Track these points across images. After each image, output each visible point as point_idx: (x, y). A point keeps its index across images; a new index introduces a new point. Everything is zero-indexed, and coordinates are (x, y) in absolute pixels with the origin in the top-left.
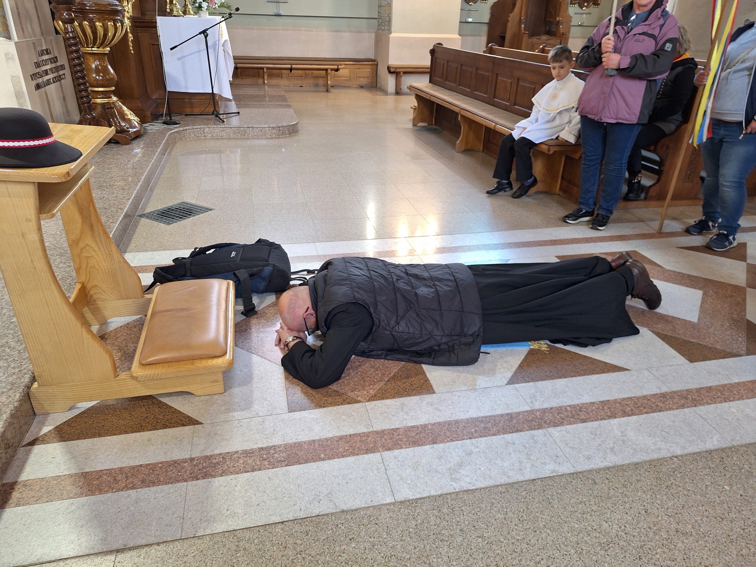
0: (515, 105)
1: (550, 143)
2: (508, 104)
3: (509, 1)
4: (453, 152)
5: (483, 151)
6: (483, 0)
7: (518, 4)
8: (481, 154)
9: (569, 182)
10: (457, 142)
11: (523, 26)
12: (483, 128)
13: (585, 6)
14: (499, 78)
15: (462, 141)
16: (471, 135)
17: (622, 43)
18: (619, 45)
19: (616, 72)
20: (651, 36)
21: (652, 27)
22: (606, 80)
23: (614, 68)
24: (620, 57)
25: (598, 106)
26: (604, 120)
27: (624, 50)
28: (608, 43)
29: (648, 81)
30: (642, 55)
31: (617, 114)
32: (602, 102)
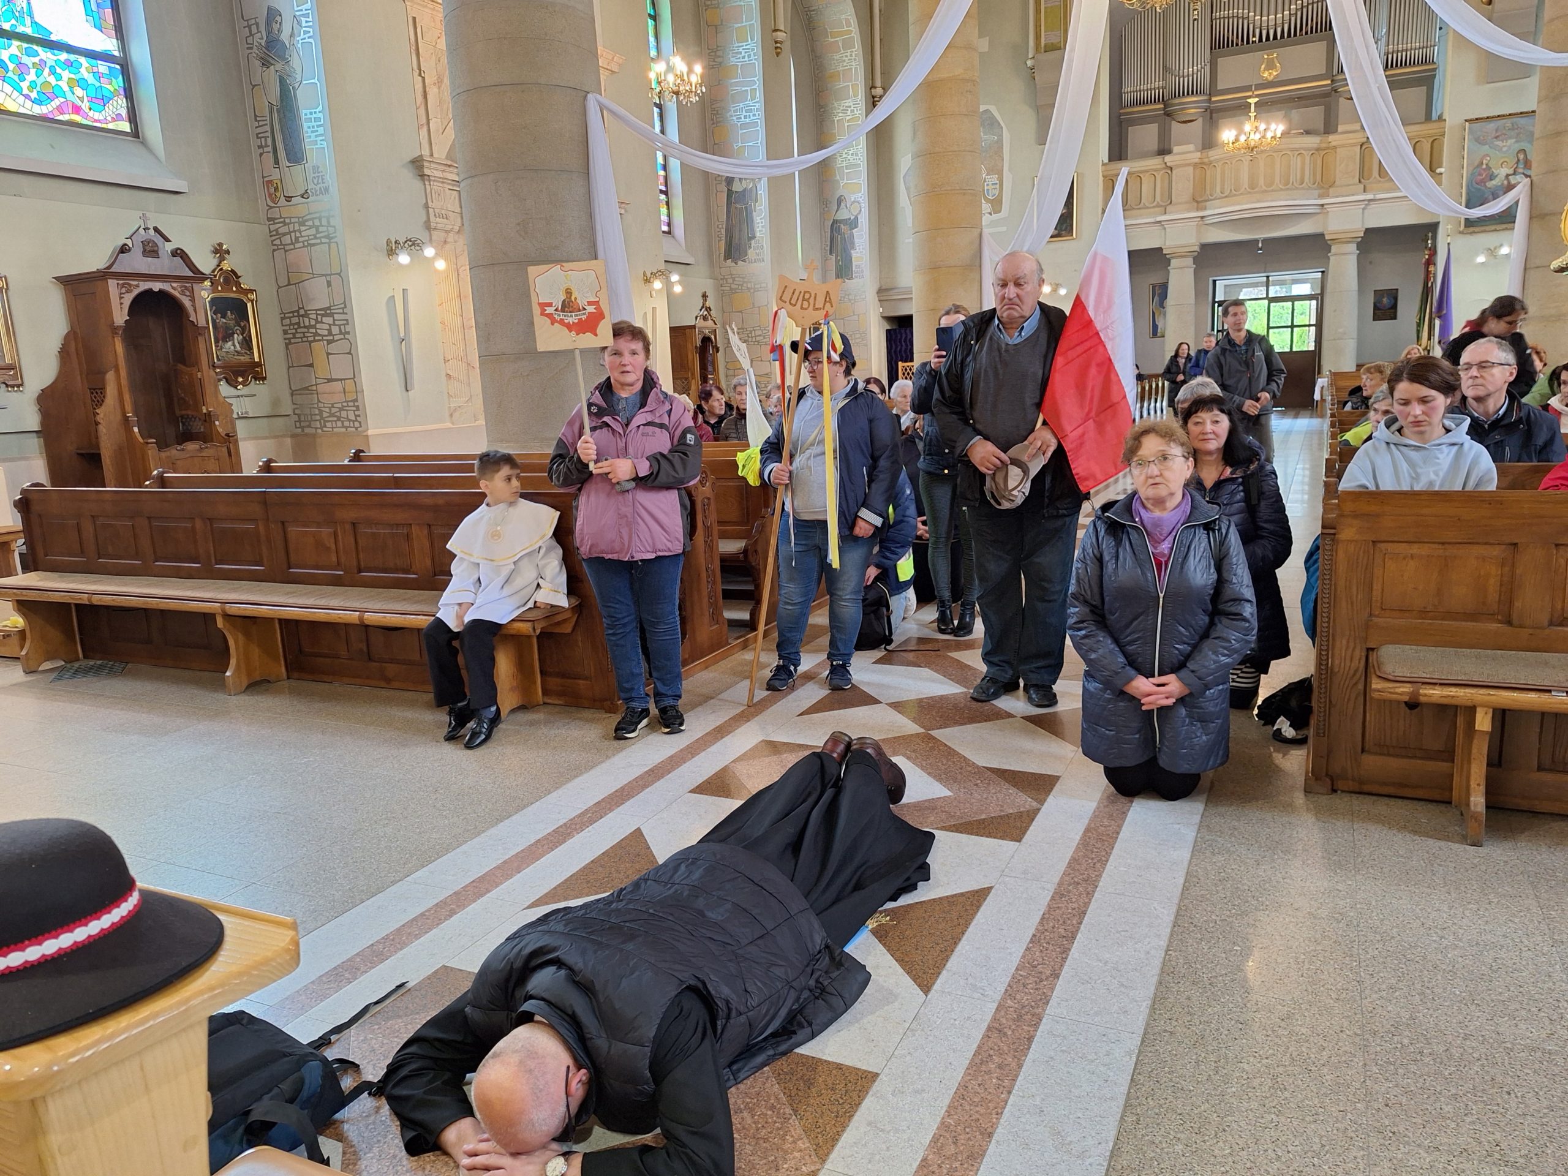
0: (360, 571)
1: (531, 616)
2: (341, 573)
3: (79, 383)
4: (221, 696)
5: (288, 678)
6: (13, 386)
7: (111, 390)
8: (286, 683)
9: (563, 675)
10: (228, 674)
11: (136, 429)
12: (275, 630)
13: (240, 383)
14: (293, 530)
15: (238, 667)
16: (256, 652)
17: (624, 441)
18: (621, 445)
19: (633, 484)
20: (661, 426)
21: (658, 415)
22: (620, 498)
23: (628, 478)
24: (630, 461)
25: (621, 537)
26: (638, 557)
27: (631, 450)
28: (587, 448)
29: (678, 489)
30: (661, 454)
31: (654, 544)
32: (625, 532)
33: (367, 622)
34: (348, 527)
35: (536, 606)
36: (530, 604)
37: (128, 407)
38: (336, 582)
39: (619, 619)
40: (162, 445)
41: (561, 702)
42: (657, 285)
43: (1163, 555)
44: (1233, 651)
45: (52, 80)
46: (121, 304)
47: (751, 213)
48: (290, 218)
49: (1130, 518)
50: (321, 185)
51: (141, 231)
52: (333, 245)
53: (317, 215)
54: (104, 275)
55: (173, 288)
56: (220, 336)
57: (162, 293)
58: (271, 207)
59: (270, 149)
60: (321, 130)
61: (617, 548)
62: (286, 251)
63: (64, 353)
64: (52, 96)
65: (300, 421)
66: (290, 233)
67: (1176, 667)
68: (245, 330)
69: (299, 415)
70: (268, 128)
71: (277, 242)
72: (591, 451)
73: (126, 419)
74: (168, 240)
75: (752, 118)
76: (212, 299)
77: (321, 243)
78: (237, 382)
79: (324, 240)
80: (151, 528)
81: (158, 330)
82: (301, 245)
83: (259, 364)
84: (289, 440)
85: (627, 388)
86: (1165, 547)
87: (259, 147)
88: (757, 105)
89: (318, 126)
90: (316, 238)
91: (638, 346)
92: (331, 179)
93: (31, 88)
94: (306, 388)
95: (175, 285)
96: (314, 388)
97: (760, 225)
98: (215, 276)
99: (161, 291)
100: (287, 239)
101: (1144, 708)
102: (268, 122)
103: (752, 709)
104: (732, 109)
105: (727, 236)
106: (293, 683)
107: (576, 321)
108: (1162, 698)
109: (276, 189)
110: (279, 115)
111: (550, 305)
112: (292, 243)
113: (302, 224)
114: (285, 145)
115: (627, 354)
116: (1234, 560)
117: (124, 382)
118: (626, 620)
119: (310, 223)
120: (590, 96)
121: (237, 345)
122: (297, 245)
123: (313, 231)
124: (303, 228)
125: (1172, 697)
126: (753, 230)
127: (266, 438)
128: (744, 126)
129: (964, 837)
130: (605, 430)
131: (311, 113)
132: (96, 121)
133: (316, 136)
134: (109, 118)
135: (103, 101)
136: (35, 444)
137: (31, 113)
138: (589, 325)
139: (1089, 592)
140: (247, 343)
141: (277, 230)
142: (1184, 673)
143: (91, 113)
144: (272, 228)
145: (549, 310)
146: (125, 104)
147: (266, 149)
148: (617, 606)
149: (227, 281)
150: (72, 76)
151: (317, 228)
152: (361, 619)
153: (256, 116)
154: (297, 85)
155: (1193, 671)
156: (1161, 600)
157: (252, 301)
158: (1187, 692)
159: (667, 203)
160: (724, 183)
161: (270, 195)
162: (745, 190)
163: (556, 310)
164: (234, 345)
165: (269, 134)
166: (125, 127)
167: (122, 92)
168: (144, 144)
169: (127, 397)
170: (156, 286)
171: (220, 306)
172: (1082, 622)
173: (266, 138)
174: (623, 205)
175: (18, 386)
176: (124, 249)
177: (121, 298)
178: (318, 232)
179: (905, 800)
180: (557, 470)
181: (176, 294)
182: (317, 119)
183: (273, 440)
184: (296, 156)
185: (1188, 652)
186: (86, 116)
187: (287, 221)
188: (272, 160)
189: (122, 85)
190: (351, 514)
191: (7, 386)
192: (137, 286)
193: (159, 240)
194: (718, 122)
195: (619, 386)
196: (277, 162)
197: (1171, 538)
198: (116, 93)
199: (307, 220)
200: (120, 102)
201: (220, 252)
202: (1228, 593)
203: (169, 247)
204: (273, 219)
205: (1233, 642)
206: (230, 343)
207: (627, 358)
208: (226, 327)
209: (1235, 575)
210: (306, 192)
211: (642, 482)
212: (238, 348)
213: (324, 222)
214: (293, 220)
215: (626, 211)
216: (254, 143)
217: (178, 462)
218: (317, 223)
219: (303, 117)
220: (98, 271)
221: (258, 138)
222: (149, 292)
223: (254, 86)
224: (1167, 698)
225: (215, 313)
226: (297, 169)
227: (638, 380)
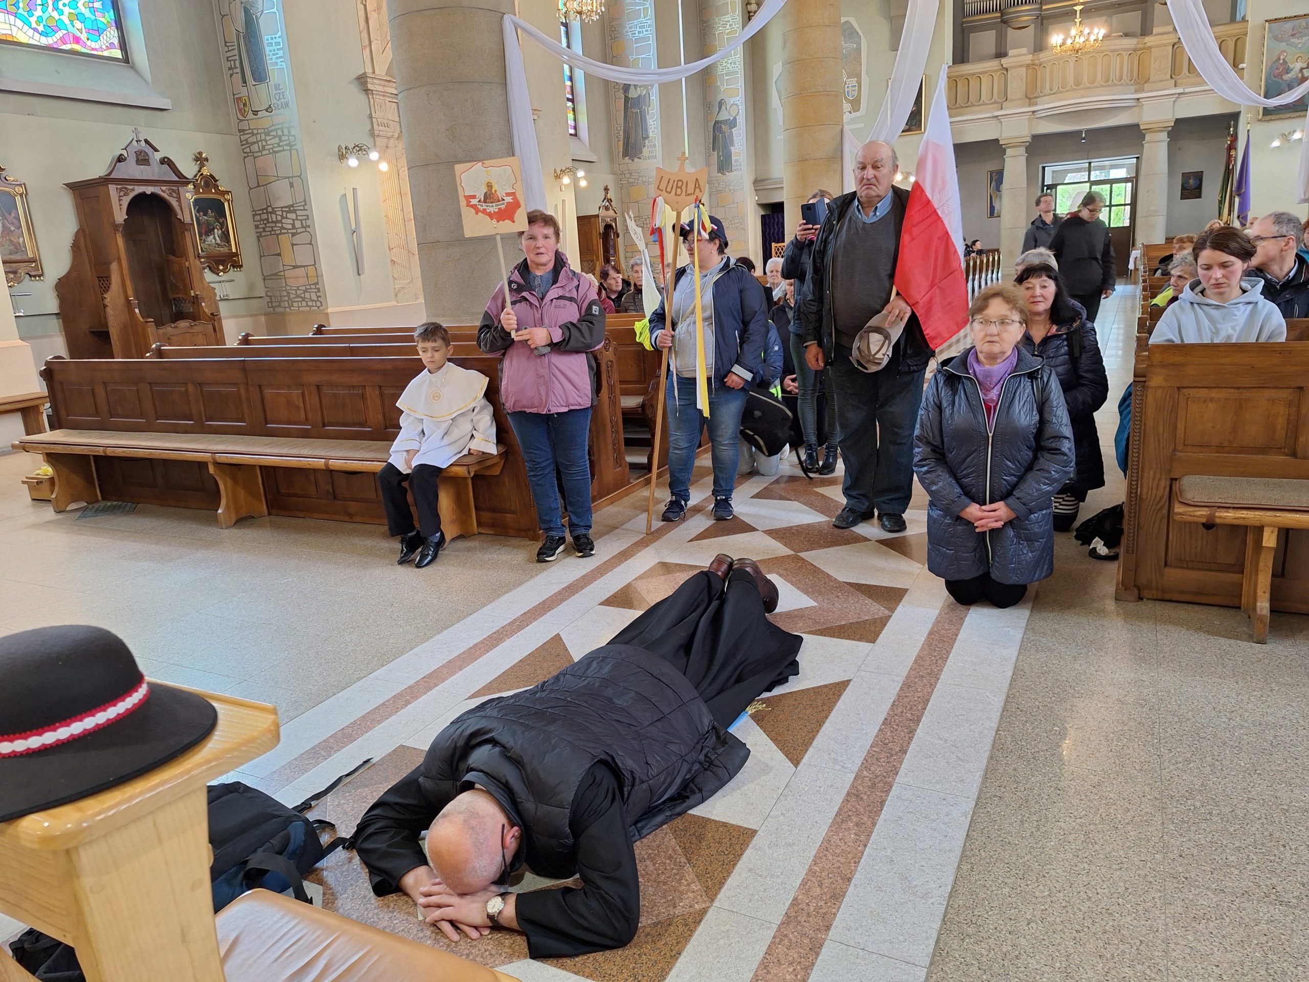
0: (324, 426)
2: (310, 427)
3: (89, 274)
4: (214, 530)
5: (269, 514)
6: (35, 276)
7: (115, 278)
8: (267, 519)
9: (493, 510)
10: (220, 511)
11: (137, 311)
12: (257, 476)
13: (221, 271)
14: (268, 392)
15: (228, 507)
16: (242, 494)
17: (540, 312)
18: (538, 316)
19: (549, 349)
20: (571, 299)
21: (568, 290)
22: (538, 361)
23: (544, 344)
24: (545, 329)
25: (540, 394)
26: (554, 410)
27: (546, 320)
28: (509, 319)
29: (586, 353)
30: (572, 323)
31: (567, 399)
32: (543, 389)
33: (331, 468)
34: (313, 389)
35: (470, 453)
36: (465, 452)
37: (130, 292)
38: (305, 435)
39: (539, 463)
40: (159, 323)
41: (492, 532)
42: (566, 180)
43: (992, 400)
44: (1053, 481)
45: (55, 14)
46: (121, 205)
47: (645, 117)
48: (258, 129)
49: (965, 371)
50: (282, 101)
51: (134, 143)
52: (294, 152)
53: (280, 126)
54: (105, 181)
55: (163, 191)
56: (203, 231)
57: (154, 196)
58: (241, 121)
59: (238, 70)
60: (281, 53)
61: (536, 403)
62: (255, 158)
63: (75, 247)
64: (55, 29)
65: (271, 302)
66: (257, 142)
67: (1005, 496)
68: (224, 226)
69: (270, 297)
70: (236, 52)
71: (247, 150)
72: (512, 322)
73: (129, 302)
74: (156, 150)
75: (645, 33)
76: (196, 200)
77: (284, 150)
78: (218, 269)
79: (286, 148)
80: (151, 390)
81: (152, 228)
82: (267, 152)
83: (236, 255)
84: (263, 318)
85: (541, 267)
86: (994, 394)
87: (230, 69)
88: (649, 21)
89: (278, 50)
90: (279, 146)
91: (549, 231)
92: (290, 95)
93: (38, 22)
94: (276, 274)
95: (164, 188)
96: (282, 273)
97: (653, 126)
98: (197, 180)
99: (153, 194)
100: (255, 148)
101: (977, 530)
102: (236, 47)
103: (650, 537)
104: (628, 26)
105: (624, 138)
106: (273, 518)
107: (497, 210)
108: (992, 522)
109: (245, 105)
110: (245, 41)
111: (474, 197)
112: (259, 151)
113: (267, 134)
114: (251, 67)
115: (540, 238)
116: (1055, 403)
117: (126, 271)
118: (544, 464)
119: (274, 133)
120: (505, 16)
121: (217, 238)
122: (264, 153)
123: (276, 140)
124: (268, 138)
125: (1001, 520)
126: (647, 131)
127: (243, 316)
128: (638, 40)
129: (827, 640)
130: (523, 303)
131: (272, 39)
132: (93, 49)
133: (277, 58)
134: (104, 47)
135: (98, 32)
136: (55, 325)
137: (39, 44)
138: (507, 214)
139: (931, 435)
140: (225, 236)
141: (246, 140)
142: (1011, 500)
143: (89, 43)
144: (243, 138)
145: (474, 202)
146: (116, 35)
147: (235, 71)
148: (537, 452)
149: (207, 184)
150: (72, 11)
151: (280, 137)
152: (326, 465)
153: (226, 42)
154: (259, 15)
155: (1018, 498)
156: (990, 438)
157: (228, 201)
158: (1014, 516)
159: (574, 110)
160: (622, 91)
161: (240, 110)
162: (639, 96)
163: (479, 201)
164: (215, 238)
165: (237, 57)
166: (118, 54)
167: (114, 24)
168: (133, 68)
169: (128, 283)
170: (149, 190)
171: (202, 205)
172: (925, 460)
173: (235, 60)
174: (536, 112)
175: (39, 276)
176: (120, 159)
177: (120, 200)
178: (281, 140)
179: (778, 610)
180: (484, 338)
181: (165, 195)
182: (277, 44)
183: (249, 318)
184: (260, 76)
185: (1014, 482)
186: (85, 46)
187: (255, 131)
188: (240, 81)
189: (113, 18)
190: (315, 378)
191: (30, 276)
192: (133, 190)
193: (149, 150)
194: (617, 38)
195: (534, 266)
196: (245, 82)
197: (999, 386)
198: (108, 25)
199: (272, 131)
200: (112, 32)
201: (200, 160)
202: (1049, 431)
203: (158, 156)
204: (243, 131)
205: (1053, 473)
206: (211, 237)
207: (541, 242)
208: (208, 224)
209: (1055, 416)
210: (270, 106)
211: (556, 347)
212: (219, 241)
213: (286, 132)
214: (259, 131)
215: (538, 117)
216: (226, 65)
217: (173, 337)
218: (280, 133)
219: (266, 42)
220: (100, 178)
221: (228, 61)
222: (143, 195)
223: (223, 16)
224: (996, 521)
225: (198, 211)
226: (262, 87)
227: (551, 260)
